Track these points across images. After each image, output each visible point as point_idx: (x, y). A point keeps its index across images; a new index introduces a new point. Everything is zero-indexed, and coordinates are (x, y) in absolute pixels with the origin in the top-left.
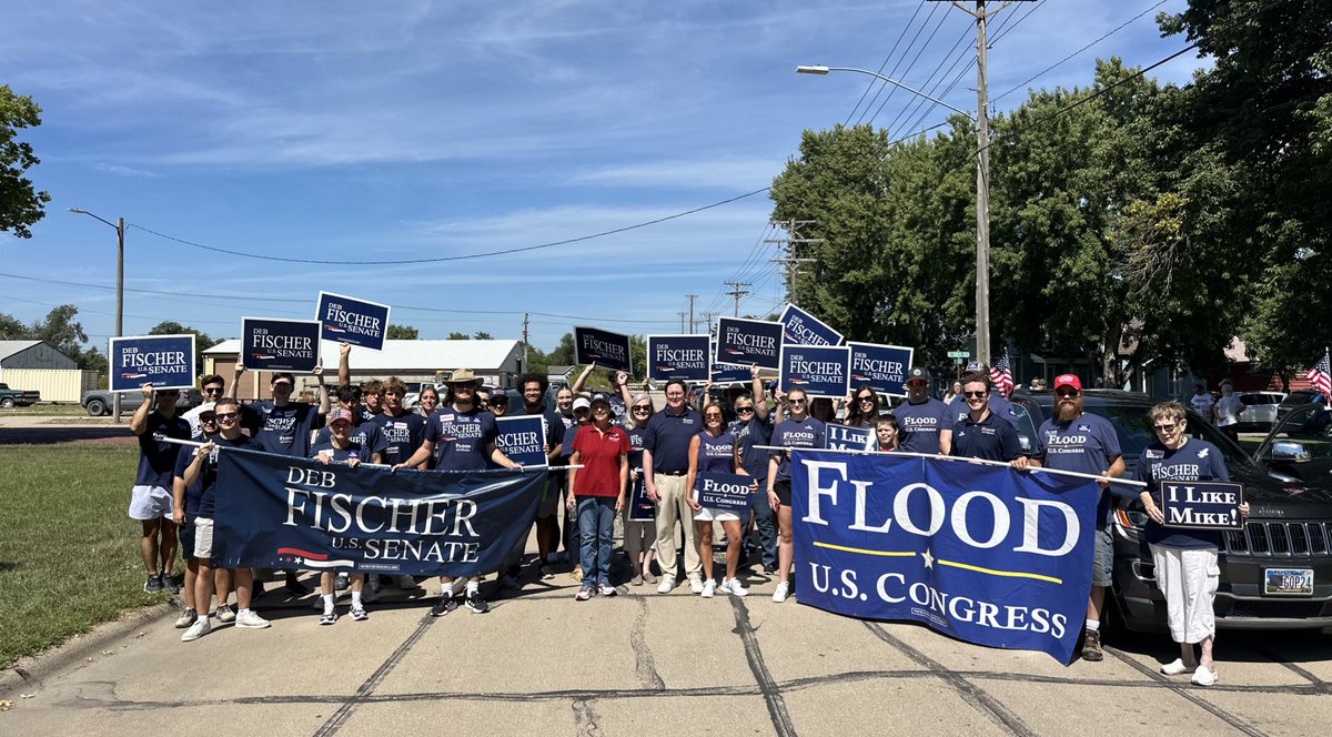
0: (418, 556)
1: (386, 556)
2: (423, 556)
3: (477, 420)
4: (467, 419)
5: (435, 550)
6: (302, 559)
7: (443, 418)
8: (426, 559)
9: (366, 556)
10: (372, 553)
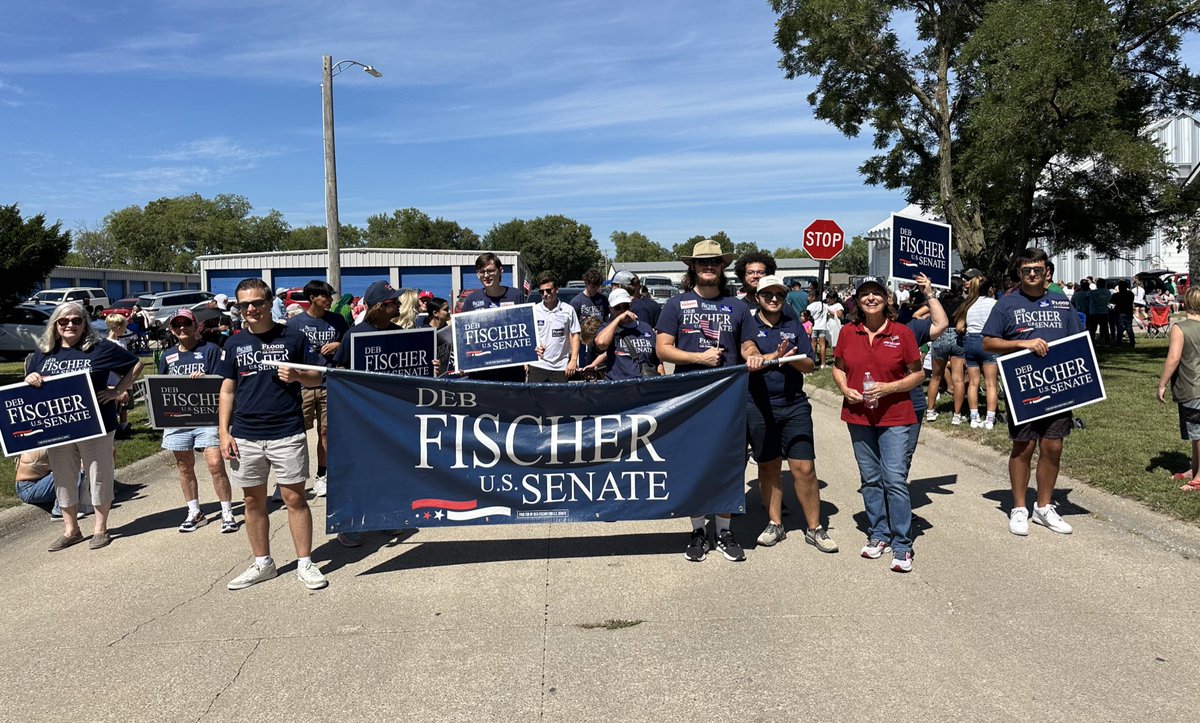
0: (590, 495)
1: (549, 500)
2: (596, 494)
3: (726, 309)
4: (713, 307)
5: (610, 485)
6: (445, 512)
7: (685, 305)
8: (601, 498)
9: (525, 501)
10: (532, 496)
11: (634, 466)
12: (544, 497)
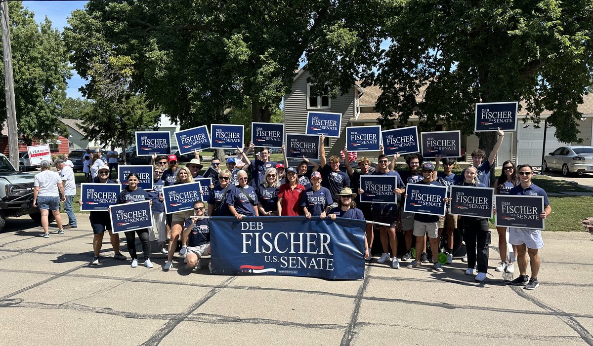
2: (308, 266)
5: (313, 263)
6: (252, 270)
9: (281, 266)
10: (284, 265)
11: (322, 256)
12: (289, 265)
